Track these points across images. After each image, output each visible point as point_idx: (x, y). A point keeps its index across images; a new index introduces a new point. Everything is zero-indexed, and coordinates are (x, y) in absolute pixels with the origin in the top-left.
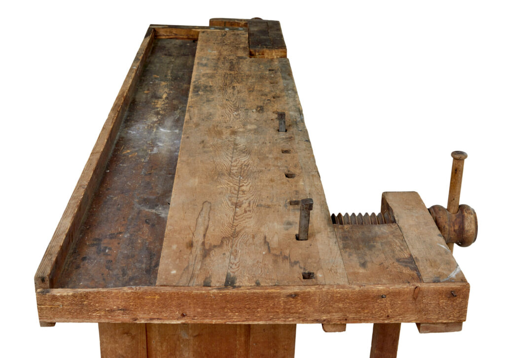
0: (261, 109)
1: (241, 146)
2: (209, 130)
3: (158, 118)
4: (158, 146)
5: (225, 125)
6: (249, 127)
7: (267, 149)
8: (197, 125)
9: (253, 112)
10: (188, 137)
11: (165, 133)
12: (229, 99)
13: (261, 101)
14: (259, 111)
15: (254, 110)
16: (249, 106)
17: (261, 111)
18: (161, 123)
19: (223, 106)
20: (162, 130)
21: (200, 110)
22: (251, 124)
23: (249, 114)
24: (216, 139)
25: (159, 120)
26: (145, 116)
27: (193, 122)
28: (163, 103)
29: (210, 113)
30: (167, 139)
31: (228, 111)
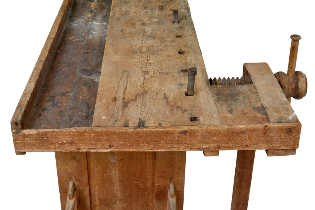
0: (162, 8)
1: (148, 33)
2: (127, 22)
3: (92, 15)
4: (92, 34)
5: (137, 19)
6: (154, 20)
7: (166, 35)
8: (118, 19)
9: (156, 10)
10: (112, 28)
11: (97, 25)
12: (140, 1)
13: (162, 2)
14: (160, 9)
15: (157, 9)
16: (154, 6)
17: (162, 9)
18: (94, 18)
19: (136, 6)
20: (94, 23)
21: (121, 9)
22: (155, 18)
23: (154, 11)
24: (131, 29)
25: (93, 16)
26: (83, 14)
27: (116, 17)
28: (95, 4)
29: (127, 11)
30: (98, 29)
31: (139, 10)
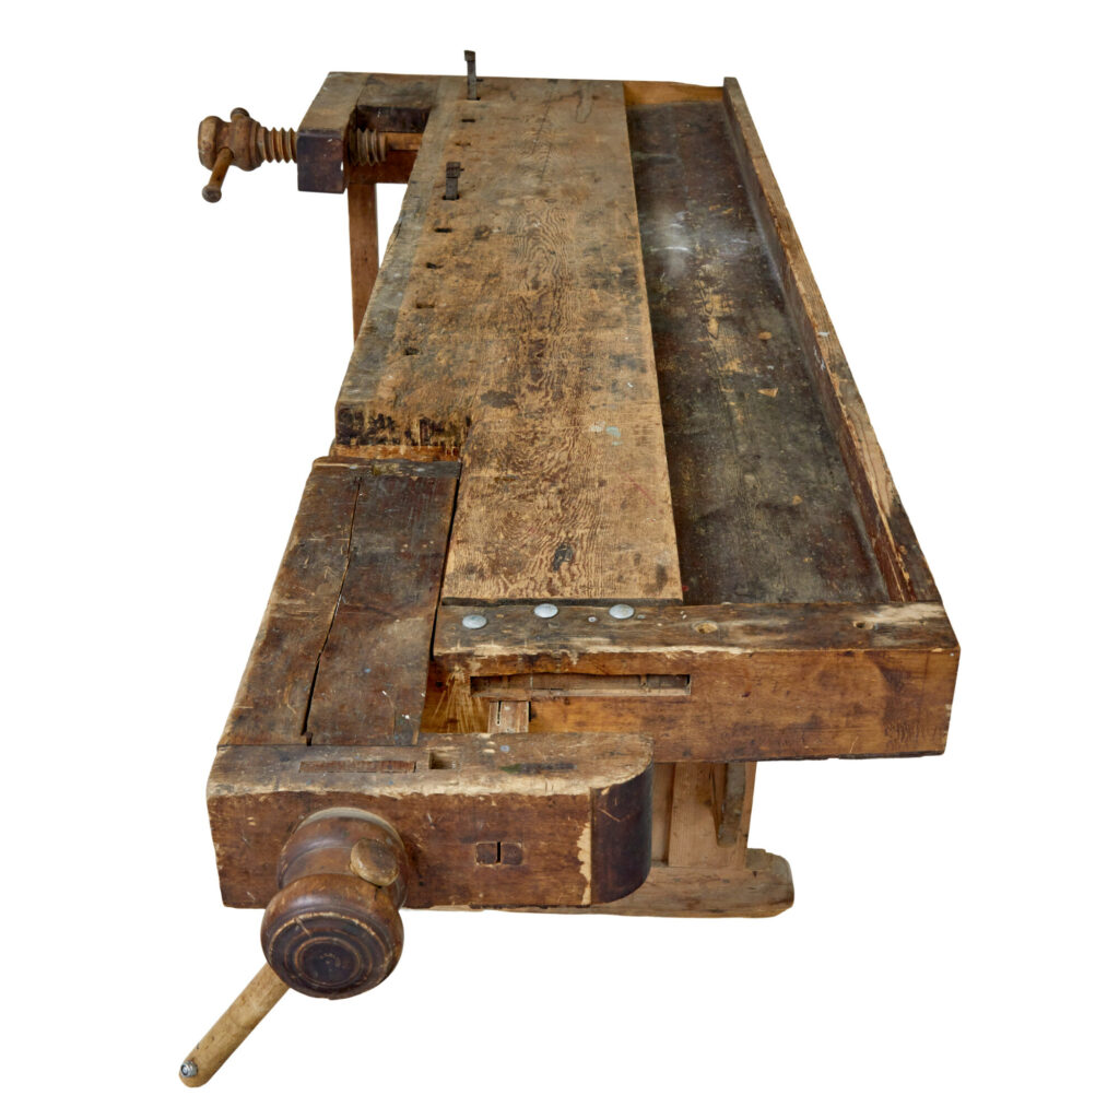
0: (481, 233)
1: (530, 175)
2: (587, 197)
3: (704, 271)
5: (558, 204)
6: (513, 202)
7: (488, 171)
8: (611, 205)
9: (499, 228)
11: (676, 243)
12: (548, 254)
13: (476, 251)
14: (487, 229)
15: (495, 231)
16: (505, 240)
17: (482, 229)
18: (693, 262)
19: (562, 238)
20: (685, 249)
21: (611, 232)
22: (507, 207)
23: (508, 224)
24: (574, 184)
25: (699, 266)
26: (732, 273)
27: (620, 210)
29: (588, 225)
31: (551, 228)
